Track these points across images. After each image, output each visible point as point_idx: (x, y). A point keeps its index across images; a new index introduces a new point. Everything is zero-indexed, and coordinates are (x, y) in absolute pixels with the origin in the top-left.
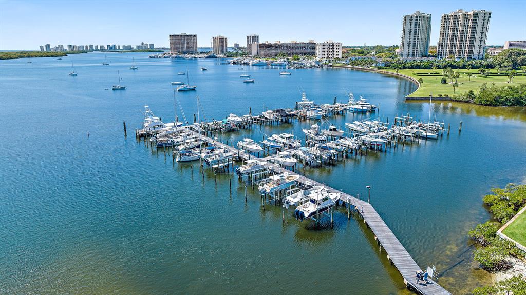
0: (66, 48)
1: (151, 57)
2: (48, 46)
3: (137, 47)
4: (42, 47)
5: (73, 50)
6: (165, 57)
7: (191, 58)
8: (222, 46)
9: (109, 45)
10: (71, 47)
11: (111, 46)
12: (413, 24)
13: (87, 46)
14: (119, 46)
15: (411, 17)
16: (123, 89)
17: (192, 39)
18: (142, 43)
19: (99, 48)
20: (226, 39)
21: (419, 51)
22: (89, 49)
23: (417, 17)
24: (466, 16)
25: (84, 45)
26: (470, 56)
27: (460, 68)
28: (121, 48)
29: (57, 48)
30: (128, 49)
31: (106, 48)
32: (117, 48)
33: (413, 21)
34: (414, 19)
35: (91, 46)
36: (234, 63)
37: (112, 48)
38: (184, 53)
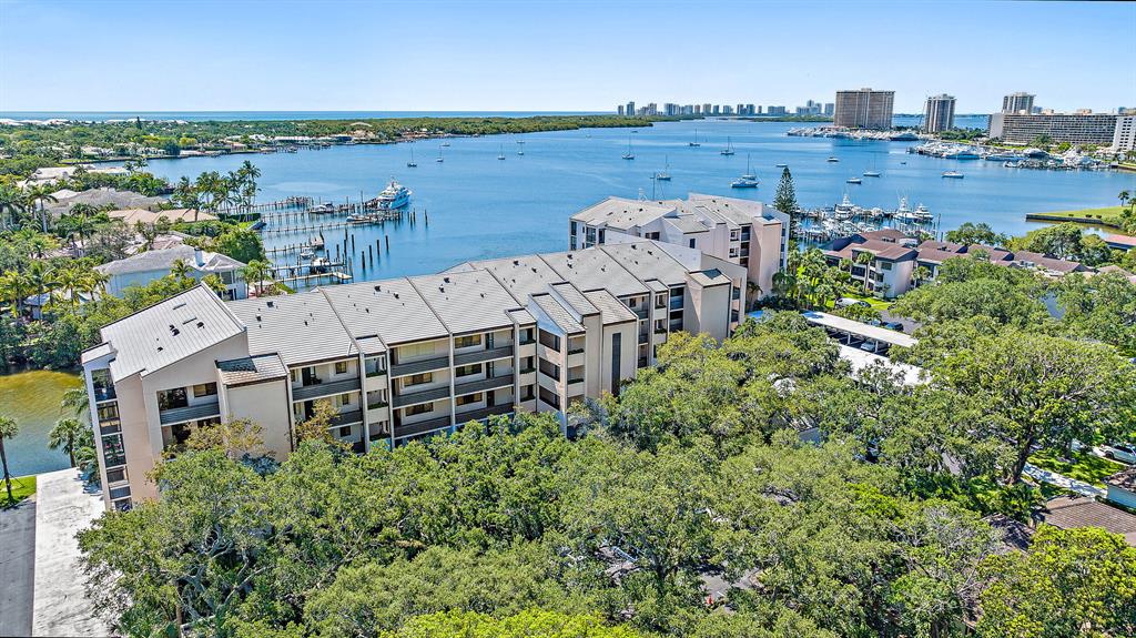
0: (661, 109)
1: (789, 134)
2: (631, 106)
3: (800, 110)
4: (620, 108)
5: (674, 114)
6: (815, 136)
7: (864, 139)
8: (942, 118)
9: (742, 106)
10: (670, 107)
11: (745, 107)
13: (698, 107)
14: (760, 108)
17: (883, 99)
18: (810, 103)
19: (721, 111)
20: (953, 102)
22: (701, 111)
25: (694, 104)
28: (765, 111)
29: (645, 109)
30: (779, 115)
31: (735, 111)
32: (756, 111)
35: (707, 107)
36: (921, 153)
37: (746, 112)
38: (862, 127)
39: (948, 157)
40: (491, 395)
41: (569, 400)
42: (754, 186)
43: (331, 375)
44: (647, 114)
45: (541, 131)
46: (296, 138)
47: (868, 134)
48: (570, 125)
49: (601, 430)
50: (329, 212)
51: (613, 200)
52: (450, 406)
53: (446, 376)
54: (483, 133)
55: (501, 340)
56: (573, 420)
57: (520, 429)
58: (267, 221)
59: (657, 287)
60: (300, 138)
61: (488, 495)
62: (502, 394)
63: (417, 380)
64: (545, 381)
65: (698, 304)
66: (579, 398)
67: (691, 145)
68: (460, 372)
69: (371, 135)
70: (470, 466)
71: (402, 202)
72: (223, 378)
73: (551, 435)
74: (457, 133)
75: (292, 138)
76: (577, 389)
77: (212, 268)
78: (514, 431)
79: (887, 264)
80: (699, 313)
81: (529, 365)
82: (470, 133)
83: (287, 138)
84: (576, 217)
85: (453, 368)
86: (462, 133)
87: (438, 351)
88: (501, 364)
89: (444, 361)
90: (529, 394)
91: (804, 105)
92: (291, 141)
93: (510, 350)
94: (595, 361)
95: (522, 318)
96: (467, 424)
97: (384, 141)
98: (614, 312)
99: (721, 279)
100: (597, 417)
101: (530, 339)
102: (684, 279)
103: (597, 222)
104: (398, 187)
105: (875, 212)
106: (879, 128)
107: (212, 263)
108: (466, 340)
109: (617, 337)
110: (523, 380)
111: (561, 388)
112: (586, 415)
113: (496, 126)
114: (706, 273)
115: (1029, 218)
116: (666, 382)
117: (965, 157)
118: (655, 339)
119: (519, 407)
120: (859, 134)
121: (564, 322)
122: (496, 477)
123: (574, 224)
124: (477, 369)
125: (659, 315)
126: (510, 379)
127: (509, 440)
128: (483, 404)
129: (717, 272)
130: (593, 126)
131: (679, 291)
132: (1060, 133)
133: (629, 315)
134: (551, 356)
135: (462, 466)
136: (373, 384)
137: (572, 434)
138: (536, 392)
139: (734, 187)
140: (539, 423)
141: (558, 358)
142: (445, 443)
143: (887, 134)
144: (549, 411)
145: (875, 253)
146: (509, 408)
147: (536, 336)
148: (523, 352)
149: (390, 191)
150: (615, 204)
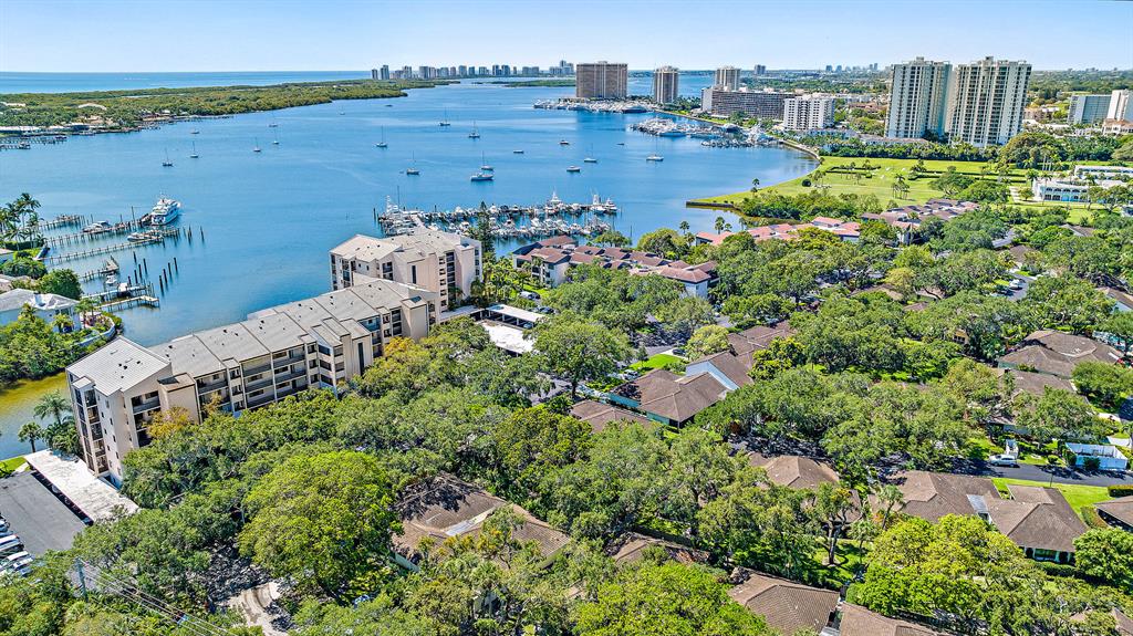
0: (416, 71)
1: (536, 107)
2: (385, 69)
3: (552, 69)
4: (375, 72)
5: (429, 79)
6: (559, 108)
8: (667, 87)
9: (497, 67)
10: (425, 69)
11: (501, 65)
12: (908, 78)
13: (454, 69)
15: (905, 68)
16: (417, 174)
17: (617, 71)
18: (562, 63)
19: (477, 72)
21: (918, 127)
22: (457, 72)
23: (913, 68)
24: (990, 70)
25: (450, 66)
26: (993, 139)
27: (955, 160)
28: (519, 72)
29: (400, 72)
30: (532, 77)
31: (490, 74)
32: (511, 73)
33: (908, 74)
34: (909, 71)
35: (463, 68)
36: (641, 129)
37: (501, 73)
38: (600, 98)
39: (662, 135)
40: (294, 382)
41: (337, 380)
42: (490, 179)
43: (211, 380)
44: (402, 77)
45: (292, 106)
46: (22, 128)
47: (604, 106)
48: (323, 99)
49: (354, 393)
50: (107, 232)
51: (359, 237)
52: (274, 390)
53: (269, 375)
54: (231, 112)
55: (297, 353)
56: (340, 390)
57: (313, 398)
58: (50, 245)
59: (383, 311)
60: (27, 128)
61: (303, 427)
62: (300, 380)
63: (254, 378)
64: (323, 371)
65: (408, 318)
66: (343, 379)
67: (442, 125)
68: (276, 372)
69: (110, 123)
70: (292, 415)
71: (173, 217)
72: (164, 389)
73: (330, 399)
74: (204, 114)
75: (16, 128)
76: (341, 374)
77: (53, 307)
78: (311, 399)
79: (551, 266)
80: (409, 322)
81: (314, 365)
82: (217, 114)
83: (9, 128)
84: (333, 251)
85: (273, 369)
86: (209, 113)
87: (264, 362)
88: (299, 365)
89: (268, 367)
90: (315, 379)
91: (557, 65)
92: (16, 132)
93: (303, 357)
94: (350, 359)
95: (308, 340)
96: (287, 398)
97: (126, 129)
98: (358, 331)
99: (421, 303)
100: (352, 387)
101: (312, 350)
102: (400, 304)
103: (348, 257)
104: (169, 201)
105: (575, 206)
106: (616, 99)
107: (52, 303)
108: (278, 355)
109: (360, 345)
110: (311, 372)
111: (332, 374)
112: (347, 387)
113: (244, 103)
114: (412, 300)
115: (689, 204)
116: (387, 365)
117: (675, 136)
118: (385, 340)
119: (311, 387)
120: (597, 106)
121: (331, 341)
122: (305, 419)
123: (333, 257)
124: (286, 369)
125: (385, 327)
126: (304, 372)
127: (308, 403)
128: (290, 387)
129: (419, 298)
130: (347, 98)
131: (397, 312)
132: (753, 109)
133: (367, 332)
134: (326, 358)
135: (288, 416)
136: (233, 383)
137: (340, 397)
138: (319, 378)
139: (473, 180)
140: (323, 393)
141: (330, 359)
142: (275, 407)
143: (619, 106)
144: (328, 387)
145: (545, 257)
146: (305, 387)
147: (317, 348)
148: (310, 357)
149: (161, 207)
150: (360, 240)
